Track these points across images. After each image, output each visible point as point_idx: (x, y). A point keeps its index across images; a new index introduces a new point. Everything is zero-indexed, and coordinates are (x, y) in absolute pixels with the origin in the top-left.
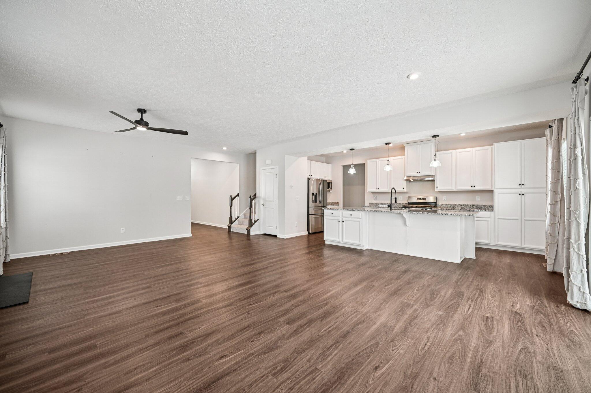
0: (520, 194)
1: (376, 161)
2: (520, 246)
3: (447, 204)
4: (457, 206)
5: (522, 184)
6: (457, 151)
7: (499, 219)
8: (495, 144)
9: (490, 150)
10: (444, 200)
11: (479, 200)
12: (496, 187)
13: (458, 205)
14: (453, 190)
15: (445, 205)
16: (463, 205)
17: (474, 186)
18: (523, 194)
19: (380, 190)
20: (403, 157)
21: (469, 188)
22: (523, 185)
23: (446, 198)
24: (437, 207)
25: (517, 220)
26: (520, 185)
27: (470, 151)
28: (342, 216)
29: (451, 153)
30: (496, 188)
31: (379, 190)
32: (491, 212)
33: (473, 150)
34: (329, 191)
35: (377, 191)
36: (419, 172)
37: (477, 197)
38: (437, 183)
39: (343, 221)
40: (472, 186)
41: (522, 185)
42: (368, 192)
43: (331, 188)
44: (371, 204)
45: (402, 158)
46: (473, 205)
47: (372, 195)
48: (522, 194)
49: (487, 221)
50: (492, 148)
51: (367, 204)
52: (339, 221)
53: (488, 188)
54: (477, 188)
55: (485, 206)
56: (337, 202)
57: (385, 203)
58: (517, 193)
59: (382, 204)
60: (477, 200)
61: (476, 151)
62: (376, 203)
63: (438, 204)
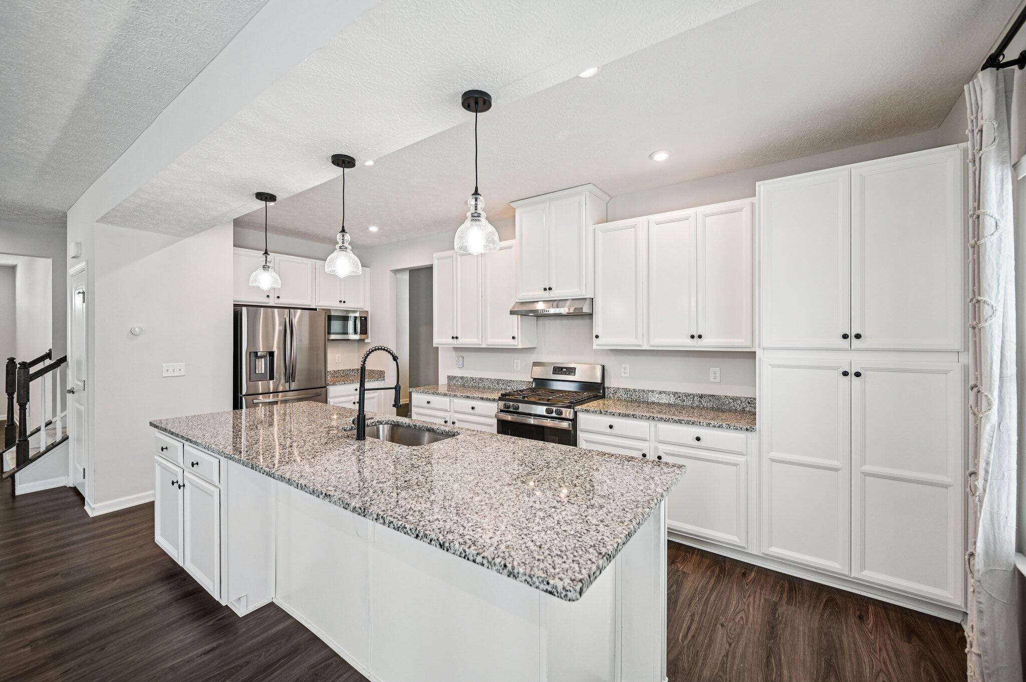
0: (845, 374)
2: (846, 572)
3: (632, 387)
5: (853, 334)
6: (653, 218)
7: (773, 460)
8: (762, 187)
9: (746, 214)
11: (718, 380)
12: (765, 344)
13: (660, 393)
14: (642, 346)
15: (627, 391)
16: (675, 394)
17: (700, 337)
18: (858, 375)
19: (461, 342)
20: (512, 242)
21: (687, 344)
22: (858, 336)
23: (628, 371)
24: (603, 397)
25: (837, 470)
26: (845, 336)
27: (688, 219)
29: (634, 227)
30: (762, 344)
31: (458, 341)
32: (749, 434)
33: (697, 212)
35: (454, 343)
36: (550, 289)
37: (712, 369)
38: (599, 324)
39: (183, 487)
40: (693, 337)
41: (854, 339)
43: (366, 332)
44: (450, 379)
45: (511, 248)
46: (701, 396)
47: (453, 354)
48: (854, 371)
49: (736, 465)
50: (752, 206)
51: (441, 379)
52: (173, 483)
53: (740, 342)
54: (709, 342)
55: (735, 399)
56: (381, 371)
57: (480, 379)
58: (836, 368)
59: (474, 381)
60: (712, 379)
61: (706, 216)
62: (462, 378)
63: (608, 388)
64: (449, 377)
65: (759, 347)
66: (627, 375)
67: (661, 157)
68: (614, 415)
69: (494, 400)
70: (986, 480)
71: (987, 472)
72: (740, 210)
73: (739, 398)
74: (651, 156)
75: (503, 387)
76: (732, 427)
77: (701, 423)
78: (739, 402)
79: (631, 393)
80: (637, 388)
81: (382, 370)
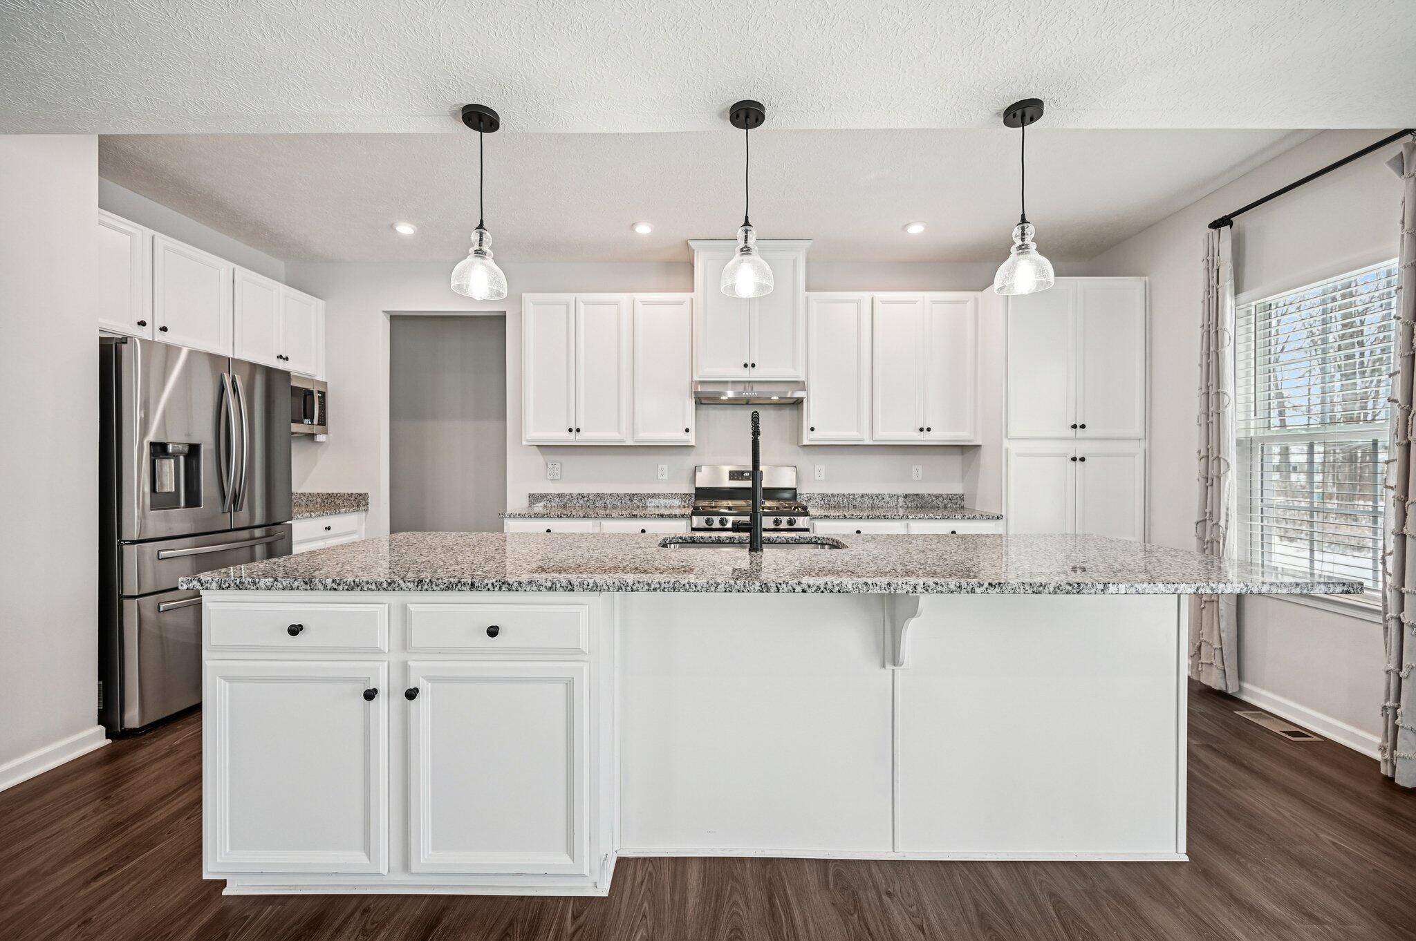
0: (1074, 459)
1: (568, 305)
3: (829, 492)
4: (859, 499)
5: (1079, 425)
6: (879, 295)
9: (970, 306)
10: (817, 478)
11: (920, 478)
13: (863, 496)
14: (863, 440)
15: (824, 497)
16: (878, 496)
18: (1083, 459)
19: (586, 437)
20: (685, 296)
21: (912, 437)
22: (1083, 427)
23: (823, 473)
26: (1074, 427)
27: (914, 303)
28: (405, 644)
29: (858, 302)
30: (1011, 434)
31: (579, 436)
32: (998, 522)
33: (924, 297)
34: (311, 436)
35: (571, 439)
36: (753, 365)
37: (914, 468)
38: (813, 413)
39: (411, 694)
40: (921, 430)
41: (1080, 429)
42: (524, 443)
43: (323, 422)
44: (534, 498)
45: (681, 303)
46: (904, 497)
47: (539, 459)
48: (1080, 457)
50: (976, 300)
51: (516, 500)
52: (370, 695)
53: (964, 435)
54: (936, 437)
55: (937, 497)
56: (360, 495)
57: (598, 495)
58: (1066, 455)
59: (586, 499)
60: (914, 477)
61: (934, 302)
62: (561, 496)
63: (800, 495)
64: (531, 496)
65: (1007, 436)
66: (823, 477)
67: (916, 229)
68: (861, 518)
69: (683, 516)
70: (1227, 521)
71: (1227, 515)
72: (965, 302)
73: (941, 495)
74: (905, 227)
75: (641, 504)
76: (985, 517)
77: (956, 517)
78: (941, 499)
79: (829, 499)
80: (835, 492)
81: (362, 492)
